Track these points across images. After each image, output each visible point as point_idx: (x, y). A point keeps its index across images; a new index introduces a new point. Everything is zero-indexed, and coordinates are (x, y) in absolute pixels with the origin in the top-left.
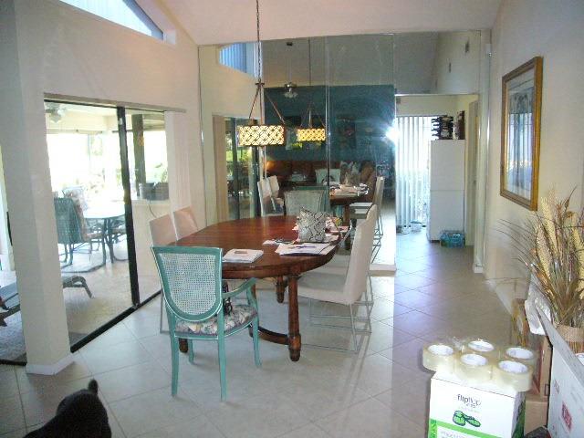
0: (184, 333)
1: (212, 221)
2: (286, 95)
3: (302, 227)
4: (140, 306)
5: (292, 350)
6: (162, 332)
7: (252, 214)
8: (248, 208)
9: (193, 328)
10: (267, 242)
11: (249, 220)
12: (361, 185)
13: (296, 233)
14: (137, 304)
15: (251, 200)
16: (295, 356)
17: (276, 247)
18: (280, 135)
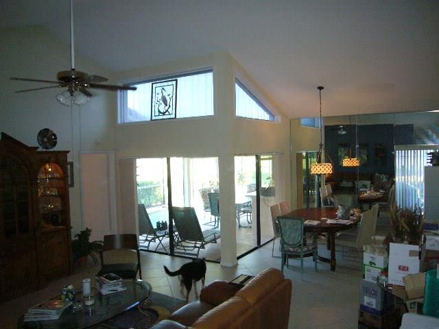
0: (287, 251)
1: (295, 208)
2: (339, 132)
3: (339, 213)
4: (261, 246)
5: (331, 266)
6: (273, 257)
7: (316, 205)
8: (314, 202)
9: (291, 249)
10: (323, 219)
11: (314, 208)
12: (381, 191)
13: (336, 215)
14: (259, 245)
15: (316, 197)
16: (333, 268)
17: (326, 220)
18: (330, 169)
